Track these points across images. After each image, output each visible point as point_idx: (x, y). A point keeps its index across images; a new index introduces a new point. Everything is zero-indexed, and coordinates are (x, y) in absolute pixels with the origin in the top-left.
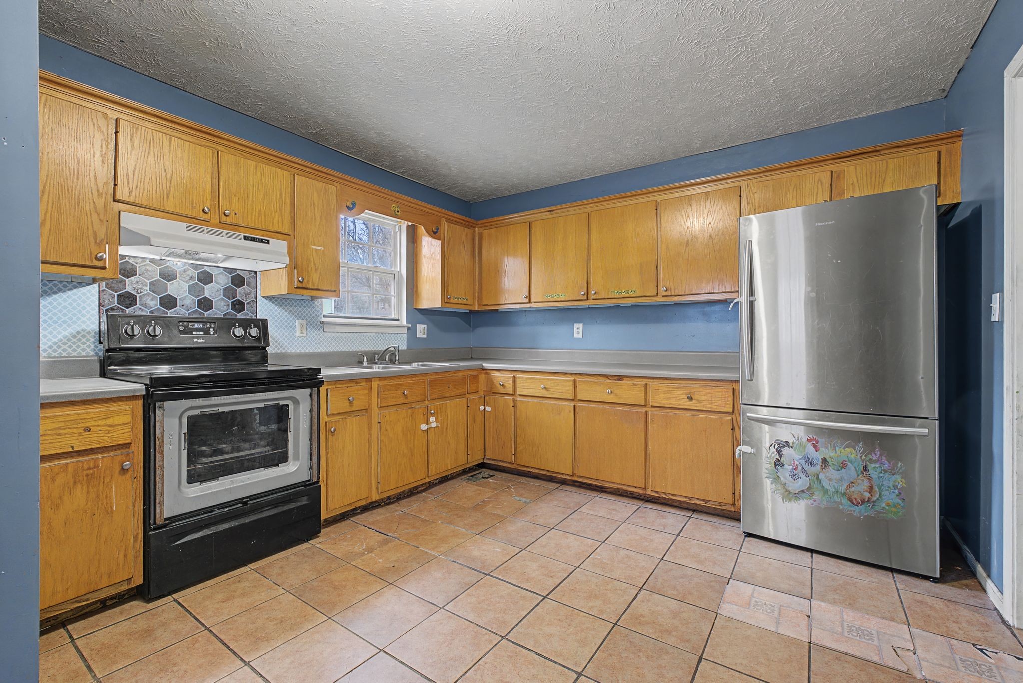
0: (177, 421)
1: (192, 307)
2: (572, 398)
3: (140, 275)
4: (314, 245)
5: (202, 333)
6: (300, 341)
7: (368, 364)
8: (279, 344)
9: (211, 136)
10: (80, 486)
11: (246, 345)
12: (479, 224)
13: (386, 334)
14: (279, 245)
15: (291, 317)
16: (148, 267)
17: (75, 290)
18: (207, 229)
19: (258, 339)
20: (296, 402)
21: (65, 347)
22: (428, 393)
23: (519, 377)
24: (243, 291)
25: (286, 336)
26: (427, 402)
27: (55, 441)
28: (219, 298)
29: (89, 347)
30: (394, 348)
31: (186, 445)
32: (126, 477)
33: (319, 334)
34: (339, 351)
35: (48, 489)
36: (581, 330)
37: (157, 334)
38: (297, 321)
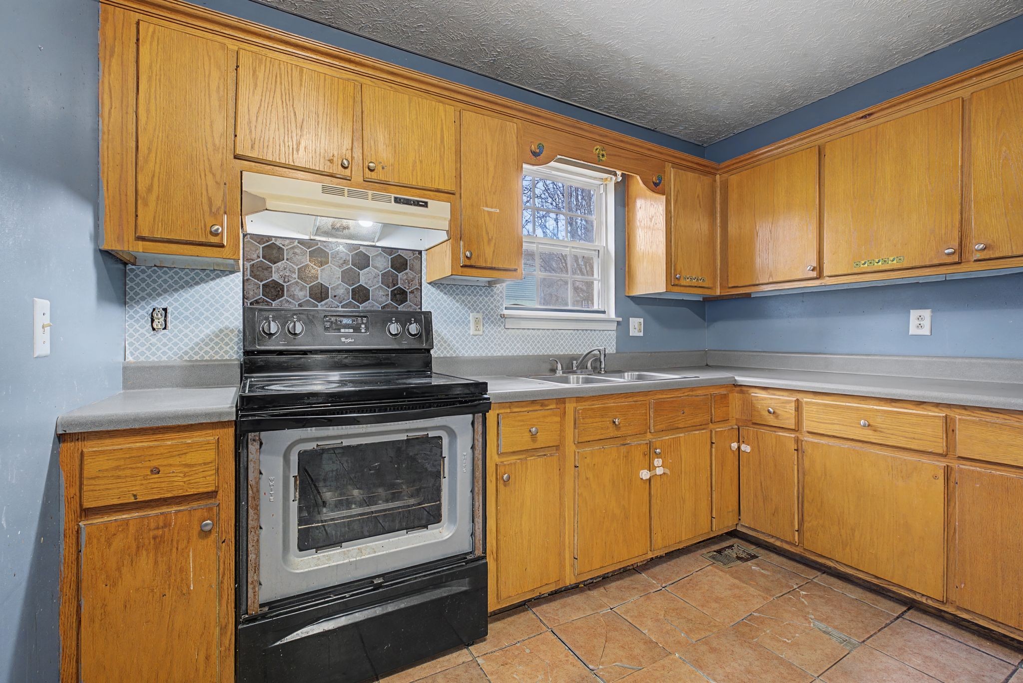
0: (281, 460)
1: (345, 298)
2: (941, 452)
3: (287, 259)
4: (487, 206)
5: (351, 330)
6: (475, 341)
7: (563, 373)
8: (449, 345)
9: (352, 64)
10: (144, 553)
11: (404, 347)
12: (722, 169)
13: (589, 331)
14: (440, 210)
15: (463, 309)
16: (296, 250)
17: (218, 280)
18: (349, 191)
19: (418, 336)
20: (452, 433)
21: (207, 349)
22: (652, 421)
23: (807, 403)
24: (405, 277)
25: (458, 335)
26: (649, 436)
27: (110, 487)
28: (377, 286)
29: (232, 348)
30: (600, 352)
31: (297, 493)
32: (208, 542)
33: (500, 332)
34: (526, 354)
35: (102, 556)
36: (927, 323)
37: (297, 332)
38: (471, 314)
